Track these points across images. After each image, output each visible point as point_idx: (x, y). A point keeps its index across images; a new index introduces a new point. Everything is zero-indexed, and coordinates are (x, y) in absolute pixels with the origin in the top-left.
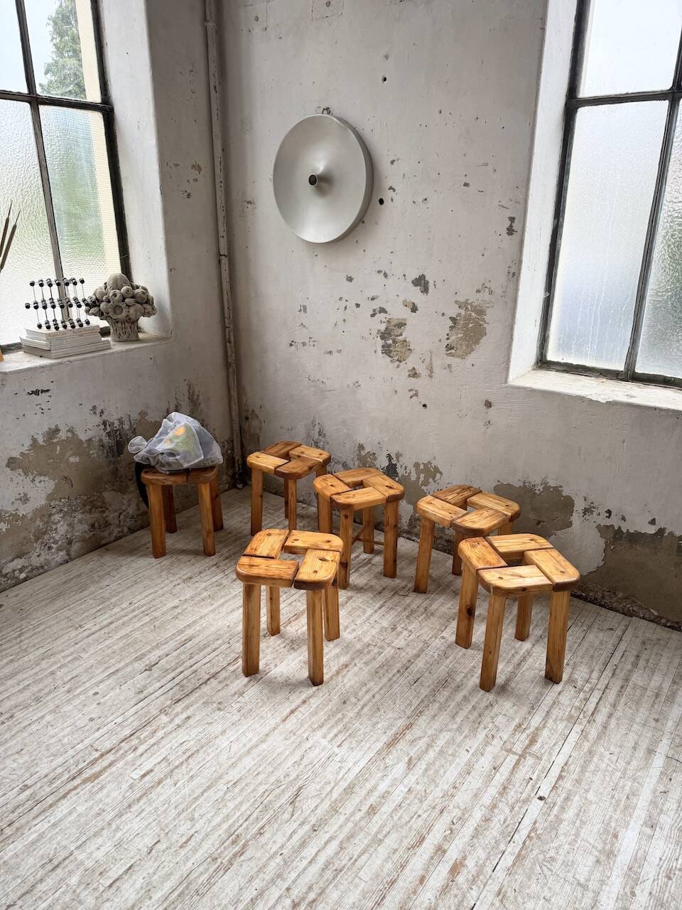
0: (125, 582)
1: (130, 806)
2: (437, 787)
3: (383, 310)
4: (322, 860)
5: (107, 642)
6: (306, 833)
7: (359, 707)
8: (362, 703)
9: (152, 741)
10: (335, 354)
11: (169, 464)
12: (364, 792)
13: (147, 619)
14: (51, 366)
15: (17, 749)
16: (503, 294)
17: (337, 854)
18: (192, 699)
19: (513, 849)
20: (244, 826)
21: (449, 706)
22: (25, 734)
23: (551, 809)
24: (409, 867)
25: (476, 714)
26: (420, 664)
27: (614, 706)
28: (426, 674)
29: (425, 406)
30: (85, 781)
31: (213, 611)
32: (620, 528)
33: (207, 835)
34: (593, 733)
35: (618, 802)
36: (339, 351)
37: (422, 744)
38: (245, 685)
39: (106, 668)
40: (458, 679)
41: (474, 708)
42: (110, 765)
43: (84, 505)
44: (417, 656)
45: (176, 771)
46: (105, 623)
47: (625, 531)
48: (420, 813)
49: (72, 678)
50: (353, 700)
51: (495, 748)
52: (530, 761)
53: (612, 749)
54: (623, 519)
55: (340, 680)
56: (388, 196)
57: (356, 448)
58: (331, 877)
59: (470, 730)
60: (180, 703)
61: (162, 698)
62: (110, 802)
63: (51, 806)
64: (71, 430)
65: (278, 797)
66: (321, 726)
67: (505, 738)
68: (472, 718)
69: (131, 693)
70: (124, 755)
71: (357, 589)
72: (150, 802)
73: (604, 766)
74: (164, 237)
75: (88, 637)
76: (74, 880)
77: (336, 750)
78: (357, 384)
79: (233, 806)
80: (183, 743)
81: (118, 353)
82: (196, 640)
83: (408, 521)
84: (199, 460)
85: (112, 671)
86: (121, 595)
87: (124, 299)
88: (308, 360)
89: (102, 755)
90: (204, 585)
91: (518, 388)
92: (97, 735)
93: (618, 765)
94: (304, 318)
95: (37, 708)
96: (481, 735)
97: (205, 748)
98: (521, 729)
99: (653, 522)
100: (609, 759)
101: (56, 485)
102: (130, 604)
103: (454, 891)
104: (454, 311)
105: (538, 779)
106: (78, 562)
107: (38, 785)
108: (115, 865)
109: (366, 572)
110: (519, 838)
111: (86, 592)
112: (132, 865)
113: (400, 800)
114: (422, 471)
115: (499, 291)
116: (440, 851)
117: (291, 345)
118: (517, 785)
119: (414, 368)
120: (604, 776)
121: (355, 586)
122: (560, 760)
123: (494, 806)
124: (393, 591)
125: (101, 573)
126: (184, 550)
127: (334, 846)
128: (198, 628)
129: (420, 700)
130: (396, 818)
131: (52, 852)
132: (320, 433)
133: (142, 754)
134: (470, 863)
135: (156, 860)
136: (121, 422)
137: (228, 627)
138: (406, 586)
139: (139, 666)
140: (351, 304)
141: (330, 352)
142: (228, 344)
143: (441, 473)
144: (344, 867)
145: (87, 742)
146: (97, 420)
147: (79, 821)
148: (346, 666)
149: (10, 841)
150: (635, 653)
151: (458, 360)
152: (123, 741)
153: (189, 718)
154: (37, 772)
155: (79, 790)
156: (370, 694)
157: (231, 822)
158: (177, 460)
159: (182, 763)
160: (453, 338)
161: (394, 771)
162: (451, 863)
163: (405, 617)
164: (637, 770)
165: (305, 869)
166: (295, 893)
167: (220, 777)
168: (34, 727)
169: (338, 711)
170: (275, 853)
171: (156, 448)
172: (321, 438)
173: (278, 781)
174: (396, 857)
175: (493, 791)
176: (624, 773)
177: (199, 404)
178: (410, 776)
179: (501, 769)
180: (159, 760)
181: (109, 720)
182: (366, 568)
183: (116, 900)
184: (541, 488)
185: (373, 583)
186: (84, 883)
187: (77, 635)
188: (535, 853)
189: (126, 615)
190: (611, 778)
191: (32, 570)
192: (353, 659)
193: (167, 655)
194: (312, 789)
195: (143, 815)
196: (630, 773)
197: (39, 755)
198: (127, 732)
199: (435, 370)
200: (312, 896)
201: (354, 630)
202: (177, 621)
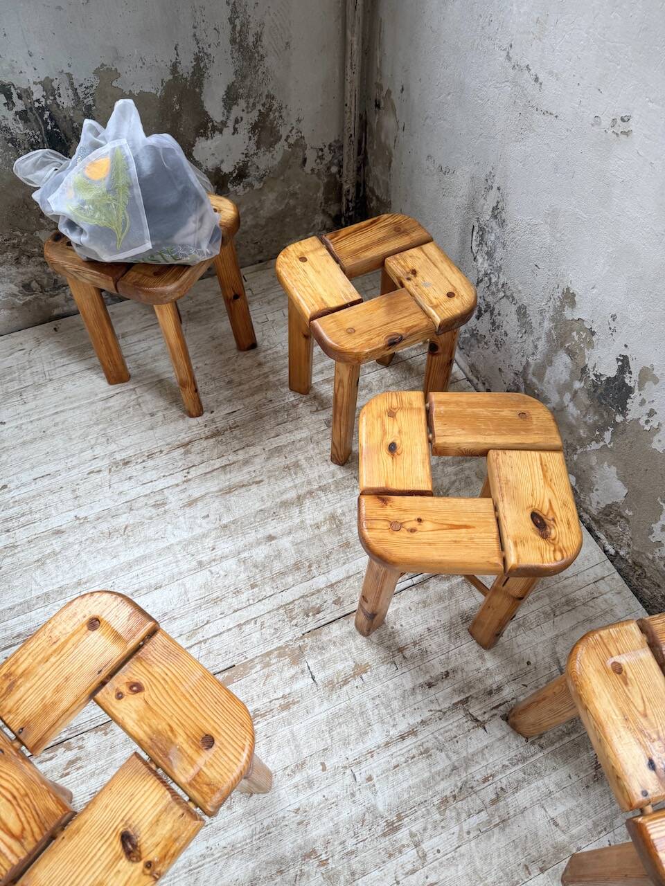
0: (30, 427)
57: (558, 293)
71: (389, 647)
109: (440, 599)
121: (392, 635)
124: (461, 691)
125: (15, 386)
126: (161, 381)
132: (496, 212)
136: (50, 90)
138: (499, 689)
163: (436, 801)
172: (494, 224)
177: (262, 57)
182: (445, 586)
185: (432, 644)
201: (310, 783)
202: (38, 572)
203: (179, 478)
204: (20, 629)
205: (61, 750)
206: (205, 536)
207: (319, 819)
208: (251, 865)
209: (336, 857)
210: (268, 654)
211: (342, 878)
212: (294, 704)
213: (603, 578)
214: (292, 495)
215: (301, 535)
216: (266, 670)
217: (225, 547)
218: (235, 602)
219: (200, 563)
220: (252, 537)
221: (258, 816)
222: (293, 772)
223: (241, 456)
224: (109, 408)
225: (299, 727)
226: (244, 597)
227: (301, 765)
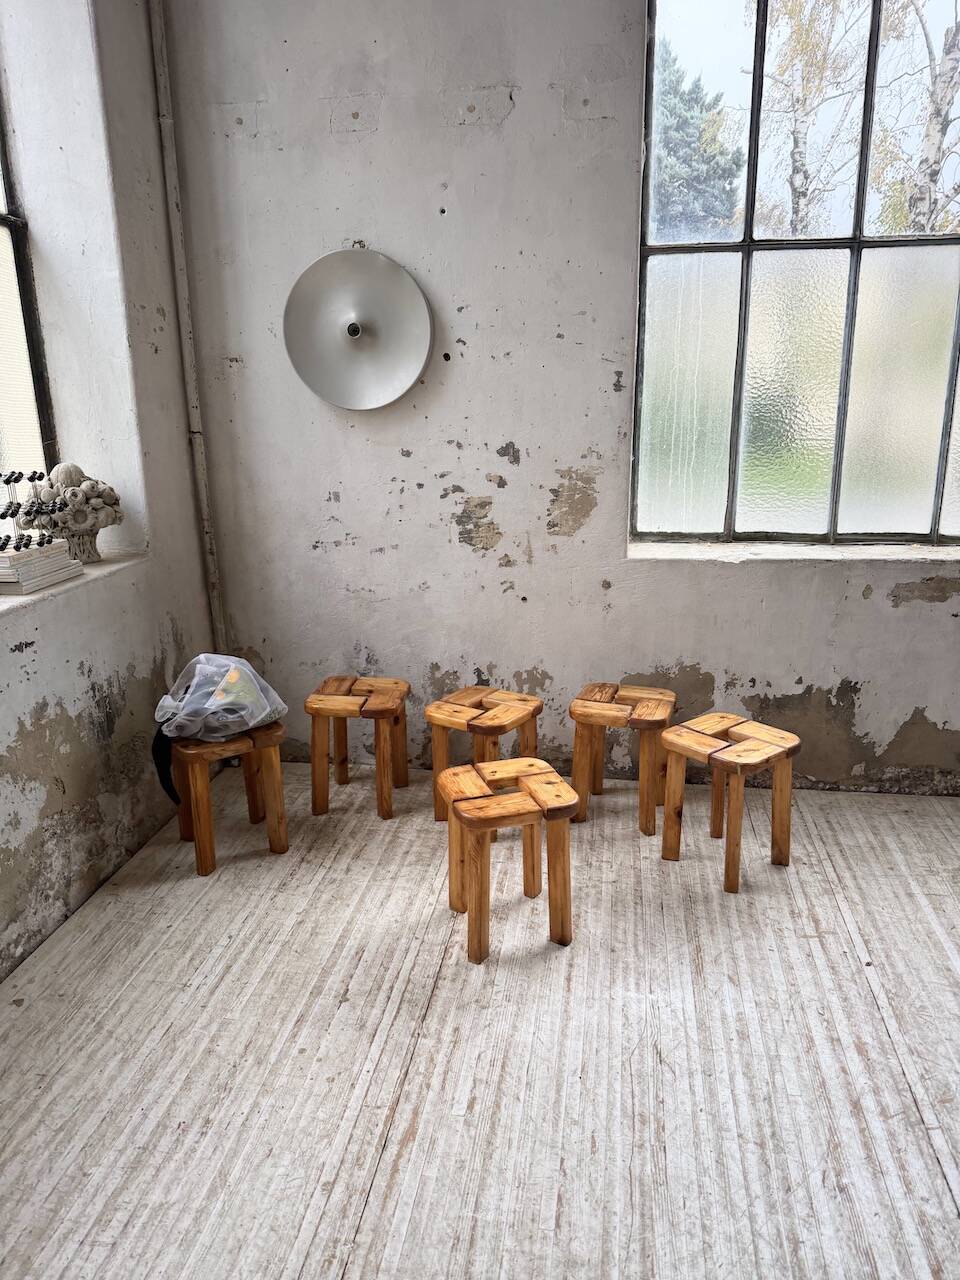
0: (192, 915)
1: (489, 1143)
2: (776, 991)
3: (457, 489)
4: (743, 1098)
5: (249, 990)
6: (704, 1083)
7: (633, 950)
8: (630, 945)
9: (439, 1069)
10: (389, 552)
11: (226, 726)
12: (719, 1024)
13: (275, 948)
14: (34, 603)
15: (262, 1151)
16: (615, 458)
17: (751, 1084)
18: (439, 1009)
19: (887, 1012)
20: (637, 1104)
21: (715, 918)
22: (254, 1132)
23: (883, 968)
24: (823, 1067)
25: (746, 916)
26: (649, 890)
27: (850, 868)
28: (665, 897)
29: (524, 599)
30: (404, 1142)
31: (357, 910)
32: (766, 695)
33: (608, 1129)
34: (857, 898)
35: (925, 942)
36: (396, 547)
37: (725, 958)
38: (487, 972)
39: (283, 1019)
40: (698, 889)
41: (739, 911)
42: (416, 1113)
43: (78, 821)
44: (639, 883)
45: (503, 1086)
46: (220, 968)
47: (771, 697)
48: (785, 1018)
49: (247, 1047)
50: (620, 946)
51: (791, 940)
52: (830, 939)
53: (881, 903)
54: (769, 685)
56: (455, 350)
57: (428, 670)
58: (767, 1107)
59: (755, 932)
60: (429, 1019)
61: (399, 1022)
62: (460, 1149)
63: (389, 1187)
64: (59, 704)
65: (642, 1061)
66: (613, 981)
67: (791, 927)
68: (746, 919)
69: (351, 1033)
70: (421, 1099)
72: (509, 1128)
73: (888, 919)
74: (134, 409)
75: (212, 993)
76: (508, 1242)
77: (651, 996)
78: (424, 586)
79: (605, 1092)
80: (479, 1056)
81: (96, 580)
82: (372, 947)
83: (510, 749)
84: (266, 712)
85: (296, 1018)
86: (203, 932)
87: (87, 500)
88: (345, 564)
89: (393, 1110)
90: (311, 888)
91: (641, 561)
92: (358, 1091)
93: (897, 914)
94: (334, 508)
95: (236, 1098)
96: (769, 932)
97: (511, 1051)
98: (797, 915)
99: (800, 681)
100: (887, 913)
101: (48, 792)
102: (230, 937)
103: (878, 1067)
104: (555, 482)
105: (851, 951)
106: (89, 910)
107: (344, 1175)
108: (540, 1205)
110: (883, 1000)
111: (144, 946)
112: (559, 1196)
113: (756, 1015)
114: (525, 681)
115: (609, 455)
116: (835, 1041)
117: (315, 547)
118: (840, 961)
119: (506, 555)
122: (852, 928)
123: (840, 987)
125: (140, 915)
127: (740, 1079)
128: (359, 936)
129: (684, 922)
130: (770, 1032)
131: (449, 1231)
132: (369, 661)
133: (443, 1088)
134: (867, 1039)
135: (580, 1178)
136: (110, 685)
137: (396, 921)
139: (326, 1000)
140: (411, 485)
141: (381, 550)
142: (209, 558)
143: (551, 678)
144: (769, 1094)
145: (354, 1104)
146: (85, 683)
147: (443, 1185)
149: (380, 1247)
150: (823, 820)
151: (565, 538)
152: (402, 1084)
153: (456, 1030)
154: (324, 1164)
155: (406, 1156)
156: (631, 934)
157: (618, 1105)
158: (242, 717)
159: (502, 1076)
160: (556, 512)
161: (726, 993)
162: (853, 1046)
163: (589, 850)
164: (915, 913)
165: (736, 1112)
166: (750, 1134)
167: (560, 1071)
168: (258, 1121)
169: (614, 962)
170: (694, 1114)
171: (206, 706)
172: (371, 666)
173: (624, 1048)
174: (804, 1063)
175: (826, 976)
176: (908, 919)
178: (743, 991)
179: (814, 954)
180: (470, 1083)
181: (356, 1069)
183: (580, 1234)
184: (676, 670)
186: (525, 1239)
187: (193, 996)
188: (906, 1008)
189: (241, 952)
191: (29, 938)
193: (351, 977)
194: (666, 1042)
195: (515, 1144)
196: (911, 917)
197: (304, 1145)
198: (397, 1074)
199: (536, 554)
200: (767, 1131)
202: (320, 937)
203: (322, 872)
204: (353, 952)
205: (451, 950)
206: (376, 872)
214: (388, 839)
215: (418, 842)
217: (393, 868)
219: (392, 878)
220: (398, 859)
223: (338, 847)
224: (226, 882)
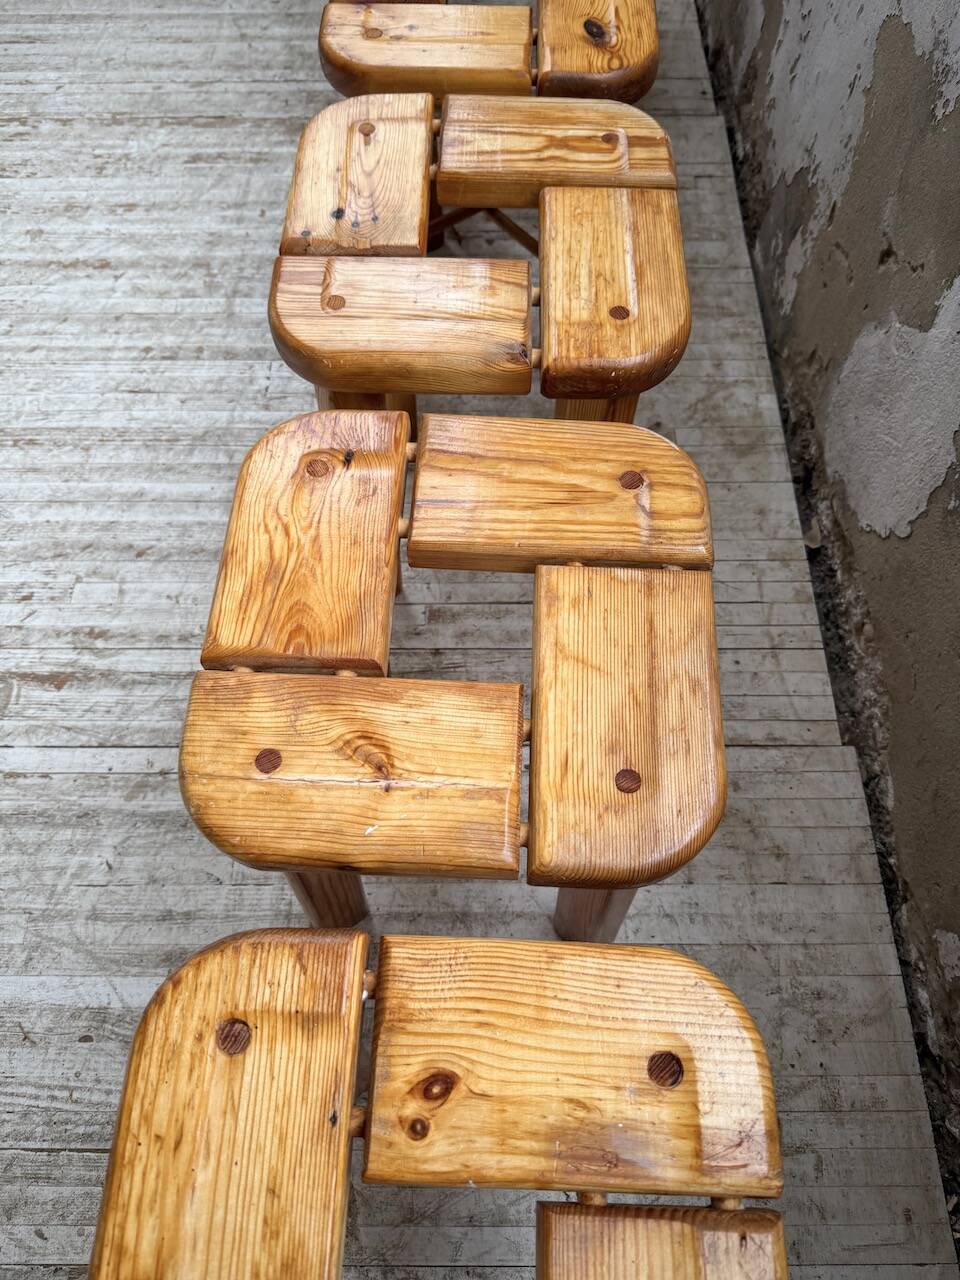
21: (86, 480)
28: (173, 399)
41: (110, 526)
53: (133, 862)
55: (51, 279)
59: (25, 548)
67: (36, 622)
73: (53, 860)
93: (75, 891)
98: (88, 642)
100: (83, 867)
120: (17, 872)
129: (74, 424)
148: (104, 265)
156: (38, 341)
164: (78, 945)
176: (46, 916)
190: (13, 890)
192: (135, 264)
196: (59, 930)
201: (240, 220)
207: (231, 245)
208: (141, 253)
209: (228, 276)
210: (265, 120)
211: (223, 291)
212: (266, 160)
213: (710, 176)
216: (253, 130)
218: (258, 75)
219: (243, 37)
221: (171, 225)
222: (229, 207)
225: (258, 181)
226: (270, 73)
227: (237, 205)
